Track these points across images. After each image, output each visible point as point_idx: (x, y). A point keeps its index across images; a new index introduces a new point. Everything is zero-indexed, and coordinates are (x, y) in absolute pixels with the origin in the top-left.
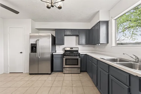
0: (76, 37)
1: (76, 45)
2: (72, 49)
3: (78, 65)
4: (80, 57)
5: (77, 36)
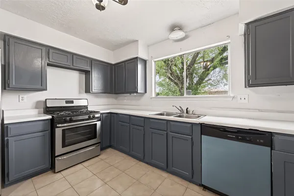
0: (80, 73)
1: (80, 93)
2: (72, 102)
3: (96, 137)
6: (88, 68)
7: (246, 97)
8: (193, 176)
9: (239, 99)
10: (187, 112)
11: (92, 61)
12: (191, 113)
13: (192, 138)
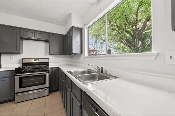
0: (45, 43)
1: (46, 55)
2: (38, 60)
3: (44, 83)
4: (48, 72)
5: (47, 41)
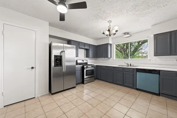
2: (83, 61)
3: (93, 74)
4: (94, 68)
6: (89, 48)
7: (155, 60)
8: (133, 86)
9: (152, 60)
10: (130, 65)
11: (89, 45)
12: (132, 65)
13: (133, 74)
